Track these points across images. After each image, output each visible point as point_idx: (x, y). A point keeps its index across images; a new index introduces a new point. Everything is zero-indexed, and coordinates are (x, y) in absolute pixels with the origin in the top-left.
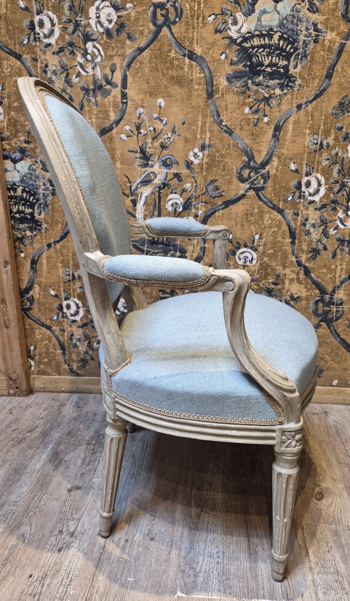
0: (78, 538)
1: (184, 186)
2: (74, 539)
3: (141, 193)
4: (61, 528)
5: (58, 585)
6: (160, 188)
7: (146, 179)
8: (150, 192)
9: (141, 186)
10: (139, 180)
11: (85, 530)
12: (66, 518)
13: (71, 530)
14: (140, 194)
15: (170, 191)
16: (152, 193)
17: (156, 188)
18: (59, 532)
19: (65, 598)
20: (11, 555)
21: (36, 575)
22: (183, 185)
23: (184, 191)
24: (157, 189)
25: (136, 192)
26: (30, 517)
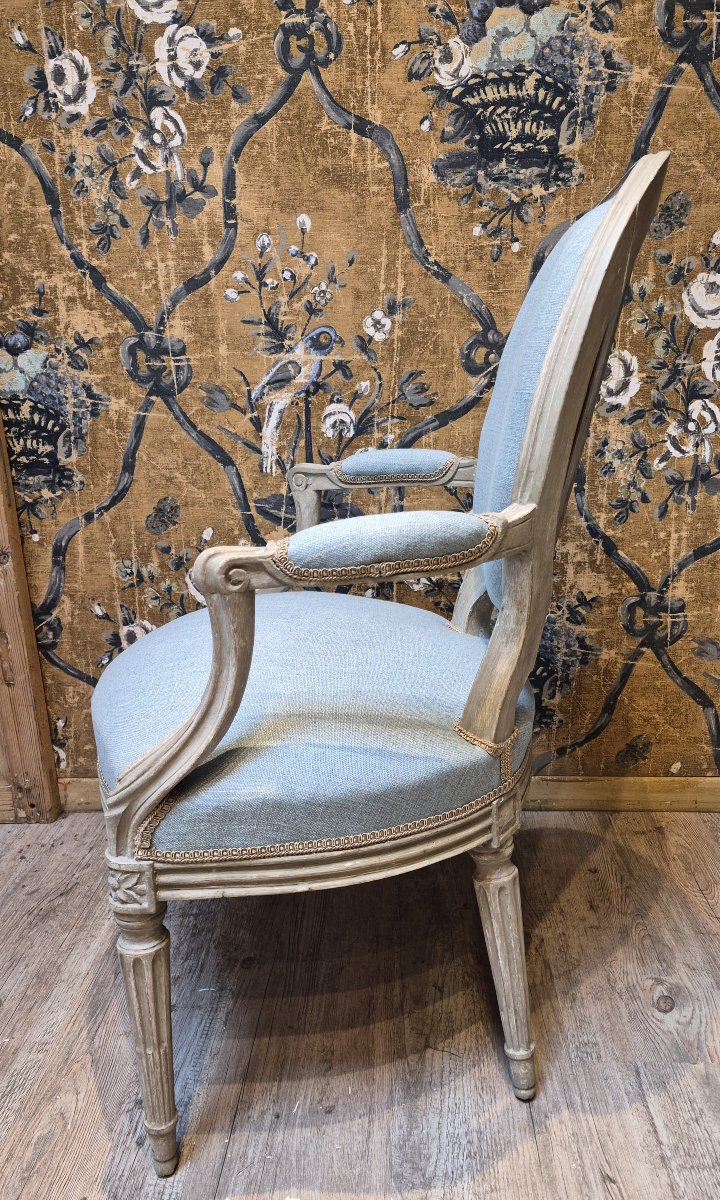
1: (357, 387)
3: (271, 405)
4: (140, 1096)
6: (308, 393)
7: (280, 376)
8: (288, 401)
10: (266, 379)
14: (268, 407)
15: (329, 397)
16: (292, 403)
17: (299, 394)
18: (137, 1103)
20: (39, 1158)
22: (354, 386)
23: (356, 395)
24: (303, 395)
25: (260, 402)
26: (74, 1074)
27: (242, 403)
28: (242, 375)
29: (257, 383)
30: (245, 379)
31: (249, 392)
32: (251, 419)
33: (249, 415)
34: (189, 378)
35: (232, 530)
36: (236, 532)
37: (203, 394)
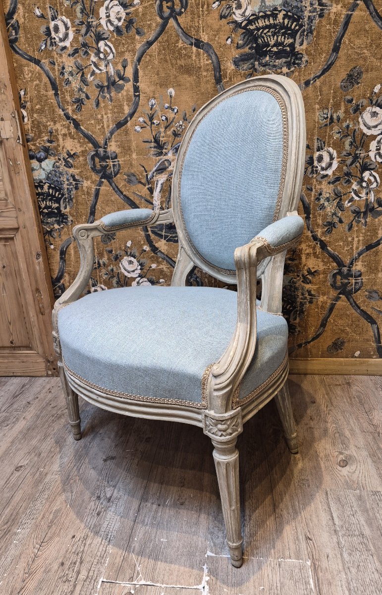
0: (114, 503)
2: (111, 504)
3: (157, 181)
4: (99, 494)
5: (98, 545)
7: (161, 167)
8: (165, 179)
9: (157, 174)
10: (155, 169)
11: (121, 496)
12: (103, 485)
13: (108, 496)
14: (156, 182)
16: (167, 180)
17: (170, 175)
18: (97, 497)
19: (105, 556)
20: (56, 518)
21: (78, 536)
24: (172, 176)
25: (152, 180)
26: (71, 484)
27: (144, 181)
28: (143, 167)
29: (150, 171)
30: (145, 169)
31: (147, 175)
32: (148, 188)
33: (147, 187)
34: (119, 170)
35: (140, 242)
36: (142, 242)
37: (126, 177)
